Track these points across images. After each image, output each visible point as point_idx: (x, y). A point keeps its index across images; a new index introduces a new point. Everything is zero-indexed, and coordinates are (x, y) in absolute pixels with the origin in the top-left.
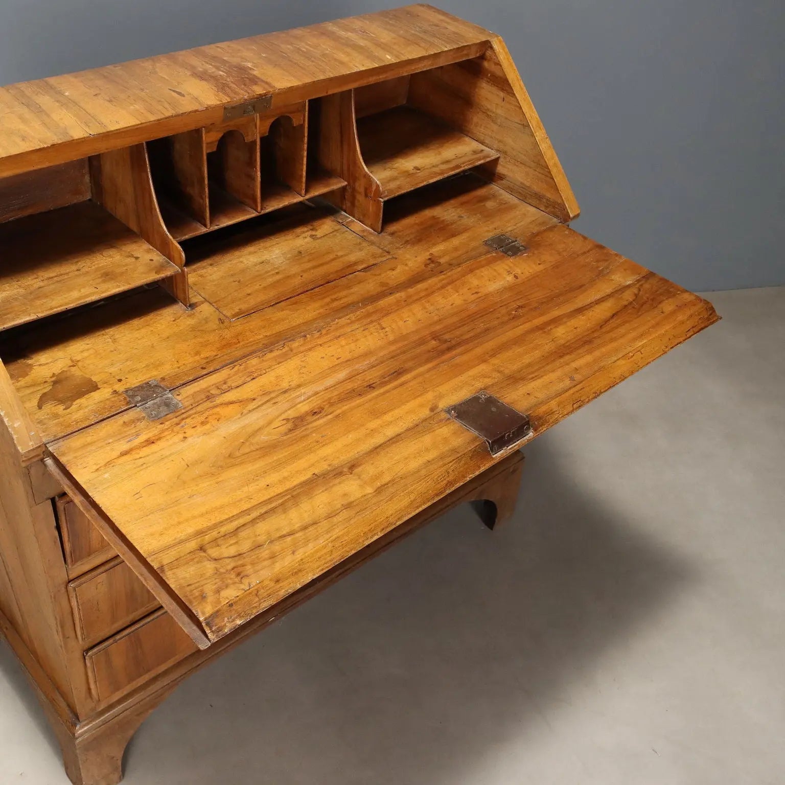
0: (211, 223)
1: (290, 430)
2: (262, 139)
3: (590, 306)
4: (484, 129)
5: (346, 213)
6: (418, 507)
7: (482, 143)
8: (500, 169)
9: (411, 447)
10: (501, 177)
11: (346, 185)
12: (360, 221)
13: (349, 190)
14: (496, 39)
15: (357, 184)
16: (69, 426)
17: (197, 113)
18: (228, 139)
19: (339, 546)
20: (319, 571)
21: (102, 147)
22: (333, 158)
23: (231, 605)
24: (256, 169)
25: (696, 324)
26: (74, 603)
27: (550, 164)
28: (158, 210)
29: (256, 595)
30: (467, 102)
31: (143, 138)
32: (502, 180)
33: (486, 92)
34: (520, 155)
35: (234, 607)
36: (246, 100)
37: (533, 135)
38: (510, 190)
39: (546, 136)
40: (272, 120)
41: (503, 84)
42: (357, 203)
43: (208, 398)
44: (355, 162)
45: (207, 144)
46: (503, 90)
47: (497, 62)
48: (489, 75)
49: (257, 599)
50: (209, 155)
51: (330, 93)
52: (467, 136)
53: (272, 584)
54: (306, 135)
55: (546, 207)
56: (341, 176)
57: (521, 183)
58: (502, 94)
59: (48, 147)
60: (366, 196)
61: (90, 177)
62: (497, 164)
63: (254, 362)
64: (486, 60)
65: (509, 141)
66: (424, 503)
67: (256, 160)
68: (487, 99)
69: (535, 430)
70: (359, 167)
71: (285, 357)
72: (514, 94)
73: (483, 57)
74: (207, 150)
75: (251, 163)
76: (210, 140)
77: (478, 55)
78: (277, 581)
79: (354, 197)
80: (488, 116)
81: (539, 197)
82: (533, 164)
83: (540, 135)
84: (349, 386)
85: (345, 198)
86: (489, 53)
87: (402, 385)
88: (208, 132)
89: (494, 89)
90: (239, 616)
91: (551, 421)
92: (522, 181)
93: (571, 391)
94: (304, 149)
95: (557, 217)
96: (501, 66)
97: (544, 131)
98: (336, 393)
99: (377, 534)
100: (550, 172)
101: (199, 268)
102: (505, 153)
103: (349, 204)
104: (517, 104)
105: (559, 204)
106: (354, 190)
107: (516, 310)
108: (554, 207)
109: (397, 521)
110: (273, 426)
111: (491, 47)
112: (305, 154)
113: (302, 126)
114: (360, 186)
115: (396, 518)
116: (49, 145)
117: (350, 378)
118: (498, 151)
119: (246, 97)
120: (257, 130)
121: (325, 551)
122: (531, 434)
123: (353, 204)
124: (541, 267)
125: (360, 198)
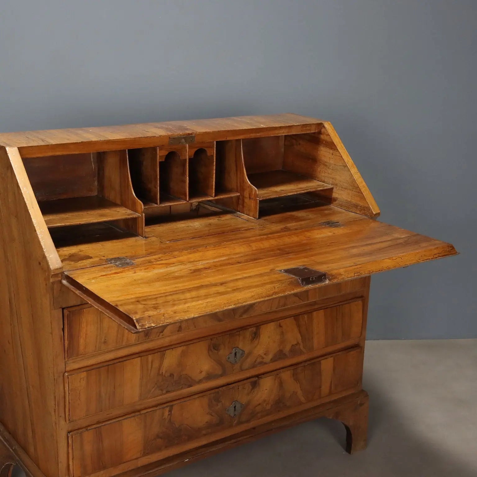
0: (160, 203)
1: (191, 273)
2: (189, 159)
3: (375, 244)
4: (324, 174)
5: (240, 212)
6: (256, 299)
7: (324, 182)
8: (335, 195)
9: (256, 279)
10: (335, 200)
11: (239, 195)
12: (247, 215)
13: (241, 197)
14: (326, 123)
15: (245, 193)
16: (76, 267)
17: (155, 137)
18: (171, 156)
19: (210, 306)
20: (198, 314)
21: (106, 148)
22: (232, 180)
23: (150, 317)
24: (186, 175)
25: (441, 252)
26: (67, 388)
27: (360, 186)
28: (131, 185)
29: (163, 316)
30: (314, 160)
31: (126, 147)
32: (336, 201)
33: (324, 153)
34: (344, 184)
35: (151, 318)
36: (181, 135)
37: (349, 171)
38: (341, 206)
39: (358, 172)
40: (196, 149)
41: (331, 146)
42: (245, 205)
43: (150, 262)
44: (243, 181)
45: (160, 156)
46: (332, 149)
47: (327, 134)
48: (324, 142)
49: (163, 318)
50: (160, 163)
51: (228, 139)
52: (316, 180)
53: (172, 313)
54: (215, 161)
55: (360, 211)
56: (237, 191)
57: (346, 200)
58: (331, 151)
59: (79, 143)
60: (250, 198)
61: (98, 182)
62: (332, 192)
63: (176, 253)
64: (321, 134)
65: (338, 177)
66: (260, 298)
67: (186, 171)
68: (324, 156)
69: (330, 280)
70: (246, 183)
71: (194, 252)
72: (338, 150)
73: (320, 133)
74: (159, 160)
75: (184, 174)
76: (161, 154)
77: (317, 131)
78: (175, 313)
79: (243, 201)
80: (326, 165)
81: (356, 206)
82: (351, 188)
83: (354, 171)
84: (227, 262)
85: (239, 204)
86: (323, 130)
87: (257, 262)
88: (160, 150)
89: (328, 150)
90: (153, 322)
91: (340, 278)
92: (346, 199)
93: (353, 267)
94: (213, 169)
95: (366, 215)
96: (329, 136)
97: (356, 169)
98: (219, 263)
99: (231, 305)
100: (360, 190)
101: (152, 227)
102: (336, 185)
103: (241, 206)
104: (340, 155)
105: (366, 208)
106: (243, 197)
107: (330, 243)
108: (364, 210)
109: (243, 303)
110: (183, 271)
111: (324, 127)
112: (214, 172)
113: (213, 156)
114: (246, 194)
115: (243, 301)
116: (80, 142)
117: (228, 259)
118: (332, 184)
119: (181, 134)
120: (187, 153)
121: (202, 306)
122: (327, 282)
123: (243, 206)
124: (351, 231)
125: (246, 200)
